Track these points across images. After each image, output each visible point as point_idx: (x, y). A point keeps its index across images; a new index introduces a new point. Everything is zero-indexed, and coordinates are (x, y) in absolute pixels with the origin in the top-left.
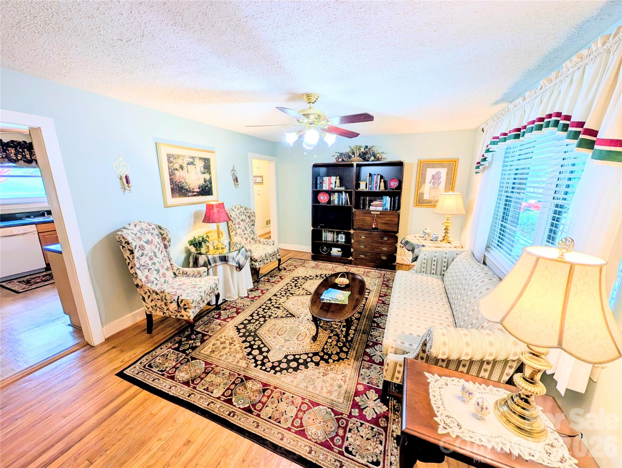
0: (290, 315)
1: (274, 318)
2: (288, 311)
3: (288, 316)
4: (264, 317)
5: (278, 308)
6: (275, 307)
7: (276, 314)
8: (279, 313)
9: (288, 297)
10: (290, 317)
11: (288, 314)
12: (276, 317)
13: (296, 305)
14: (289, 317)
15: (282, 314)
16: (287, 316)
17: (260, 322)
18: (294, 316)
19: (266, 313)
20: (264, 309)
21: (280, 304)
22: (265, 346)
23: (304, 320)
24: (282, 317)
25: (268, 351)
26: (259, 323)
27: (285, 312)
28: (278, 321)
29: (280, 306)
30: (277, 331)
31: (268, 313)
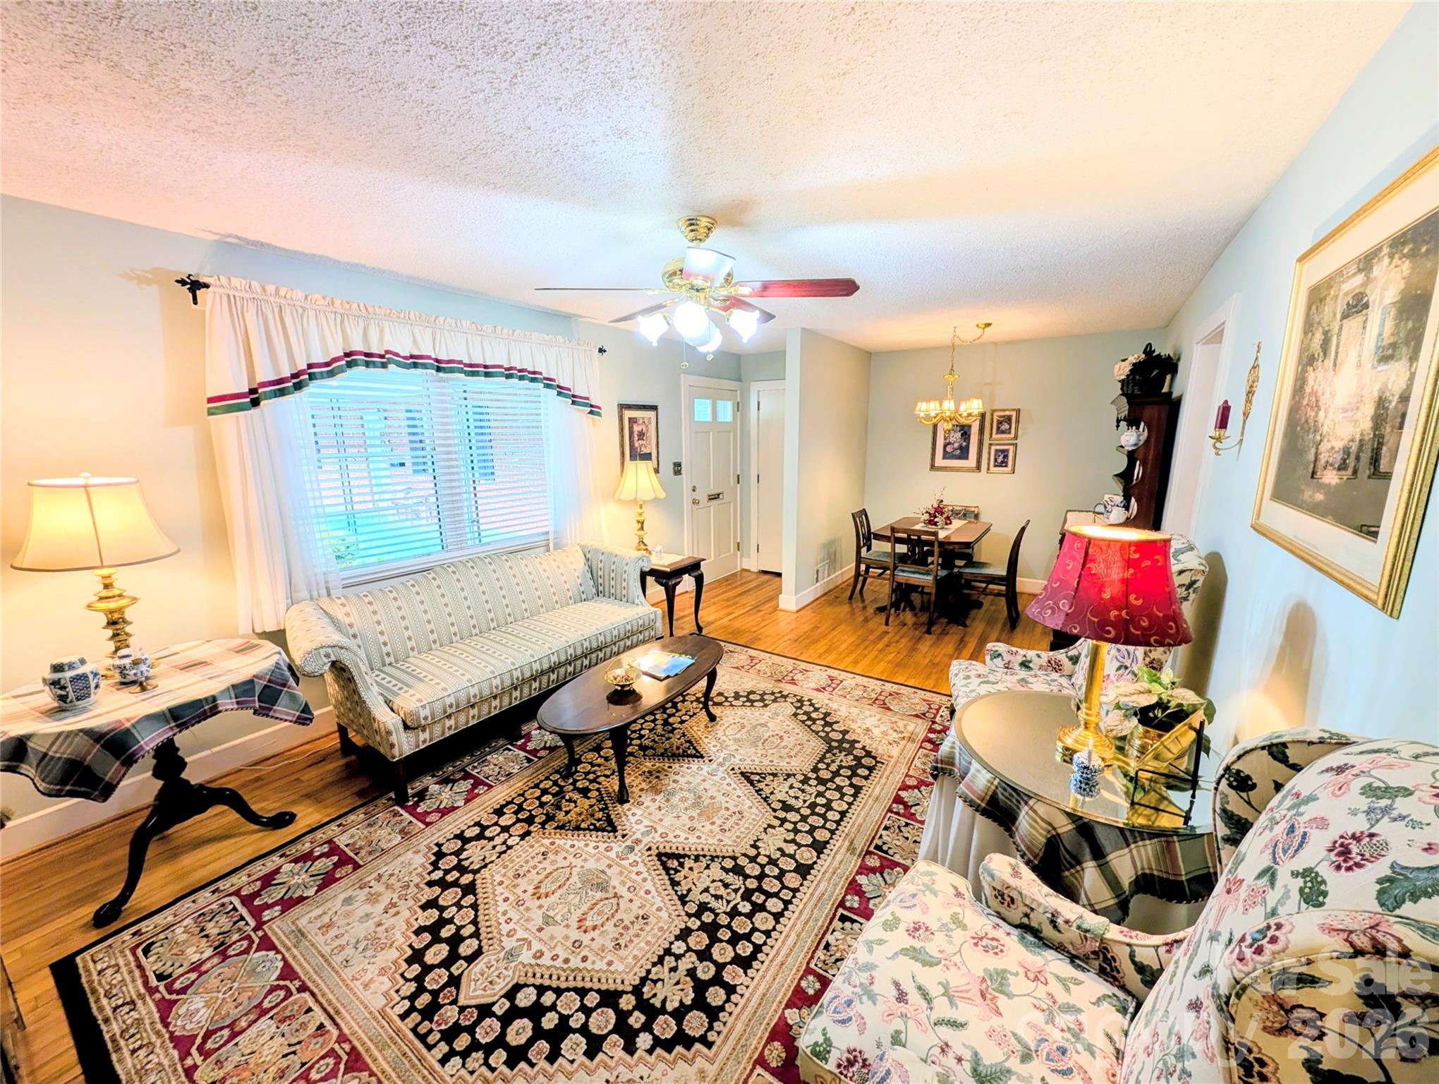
0: (753, 777)
1: (794, 775)
2: (758, 791)
3: (758, 778)
4: (822, 782)
5: (787, 807)
6: (798, 811)
7: (791, 787)
8: (781, 791)
9: (752, 852)
10: (752, 773)
11: (759, 781)
12: (789, 776)
13: (732, 809)
14: (757, 774)
15: (775, 784)
16: (763, 776)
17: (827, 769)
18: (742, 774)
19: (820, 794)
20: (828, 806)
21: (783, 821)
22: (803, 722)
23: (721, 760)
24: (775, 775)
25: (795, 715)
26: (828, 765)
27: (767, 791)
28: (784, 766)
29: (782, 814)
30: (783, 744)
31: (813, 790)
